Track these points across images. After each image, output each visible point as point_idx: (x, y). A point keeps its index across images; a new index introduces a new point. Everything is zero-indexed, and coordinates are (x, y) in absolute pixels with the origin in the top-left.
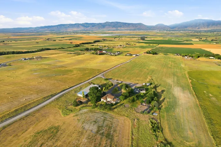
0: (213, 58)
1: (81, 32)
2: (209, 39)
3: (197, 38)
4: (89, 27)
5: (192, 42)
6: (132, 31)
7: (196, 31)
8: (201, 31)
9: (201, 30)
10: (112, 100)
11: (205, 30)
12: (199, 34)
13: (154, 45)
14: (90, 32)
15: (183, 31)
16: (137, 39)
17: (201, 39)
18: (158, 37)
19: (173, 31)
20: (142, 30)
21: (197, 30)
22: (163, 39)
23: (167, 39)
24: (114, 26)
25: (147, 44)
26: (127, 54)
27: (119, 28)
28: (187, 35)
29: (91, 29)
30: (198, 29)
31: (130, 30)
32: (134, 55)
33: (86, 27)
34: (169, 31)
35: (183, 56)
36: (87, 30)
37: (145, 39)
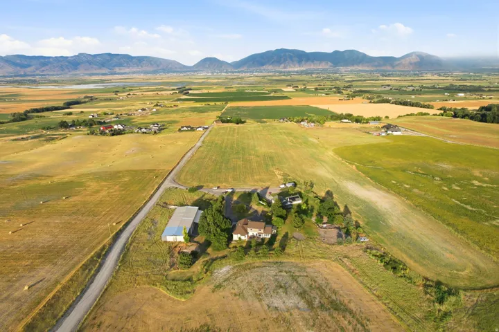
0: (347, 121)
1: (8, 79)
2: (311, 87)
3: (290, 86)
4: (29, 66)
5: (285, 94)
6: (149, 76)
7: (281, 72)
8: (289, 72)
9: (290, 69)
10: (262, 231)
11: (296, 69)
12: (288, 78)
13: (217, 103)
14: (37, 78)
15: (258, 72)
16: (172, 92)
17: (297, 87)
18: (215, 87)
19: (239, 72)
20: (174, 72)
21: (283, 70)
22: (226, 90)
23: (234, 90)
24: (103, 65)
25: (204, 104)
26: (182, 127)
27: (117, 70)
28: (269, 80)
29: (38, 72)
30: (285, 68)
31: (146, 73)
32: (200, 129)
33: (23, 66)
34: (230, 72)
35: (298, 122)
36: (25, 75)
37: (190, 92)
